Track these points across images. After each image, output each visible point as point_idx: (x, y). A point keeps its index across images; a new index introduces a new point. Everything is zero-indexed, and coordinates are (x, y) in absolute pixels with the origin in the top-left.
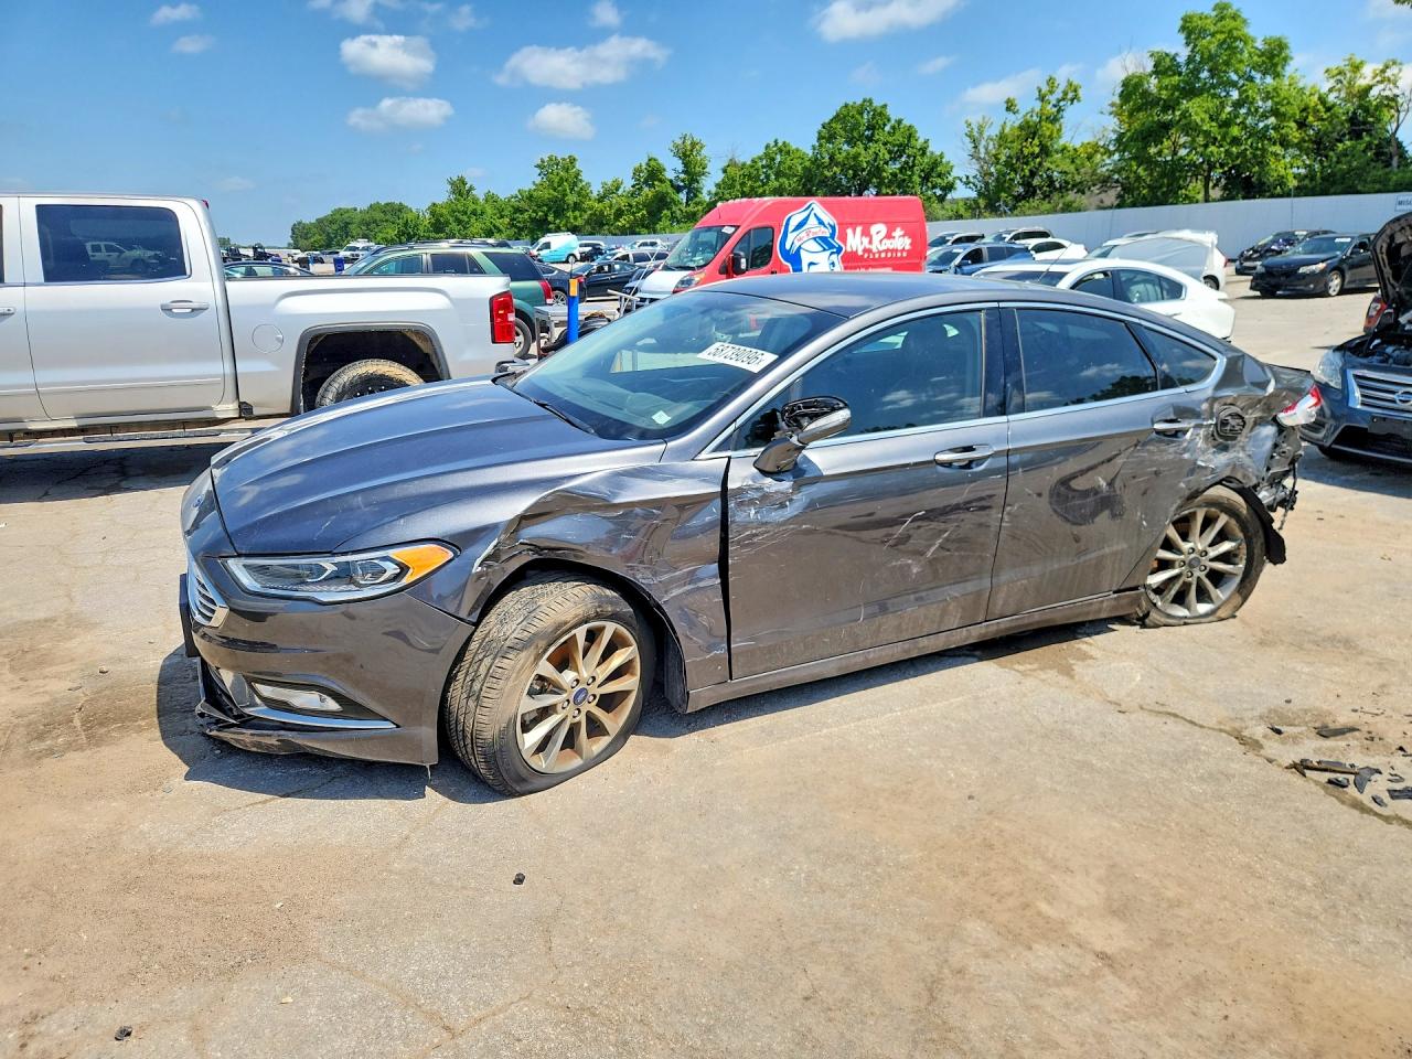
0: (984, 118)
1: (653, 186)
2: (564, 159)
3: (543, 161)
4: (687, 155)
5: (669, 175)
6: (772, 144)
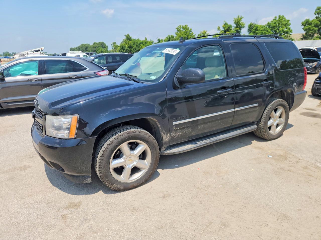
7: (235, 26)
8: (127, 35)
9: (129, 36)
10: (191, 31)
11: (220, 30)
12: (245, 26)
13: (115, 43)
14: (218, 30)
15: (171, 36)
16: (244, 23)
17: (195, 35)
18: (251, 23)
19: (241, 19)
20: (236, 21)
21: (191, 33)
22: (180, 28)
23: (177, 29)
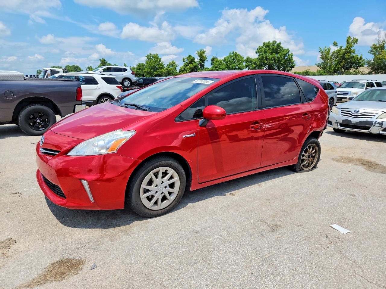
0: (325, 47)
1: (192, 64)
2: (154, 55)
3: (148, 55)
4: (201, 55)
5: (196, 60)
6: (232, 53)
7: (199, 58)
8: (102, 59)
9: (105, 61)
10: (161, 61)
11: (185, 62)
12: (207, 59)
13: (91, 67)
14: (183, 61)
15: (142, 64)
16: (206, 57)
17: (165, 64)
18: (214, 57)
19: (204, 52)
20: (199, 54)
21: (161, 62)
22: (150, 56)
23: (148, 57)
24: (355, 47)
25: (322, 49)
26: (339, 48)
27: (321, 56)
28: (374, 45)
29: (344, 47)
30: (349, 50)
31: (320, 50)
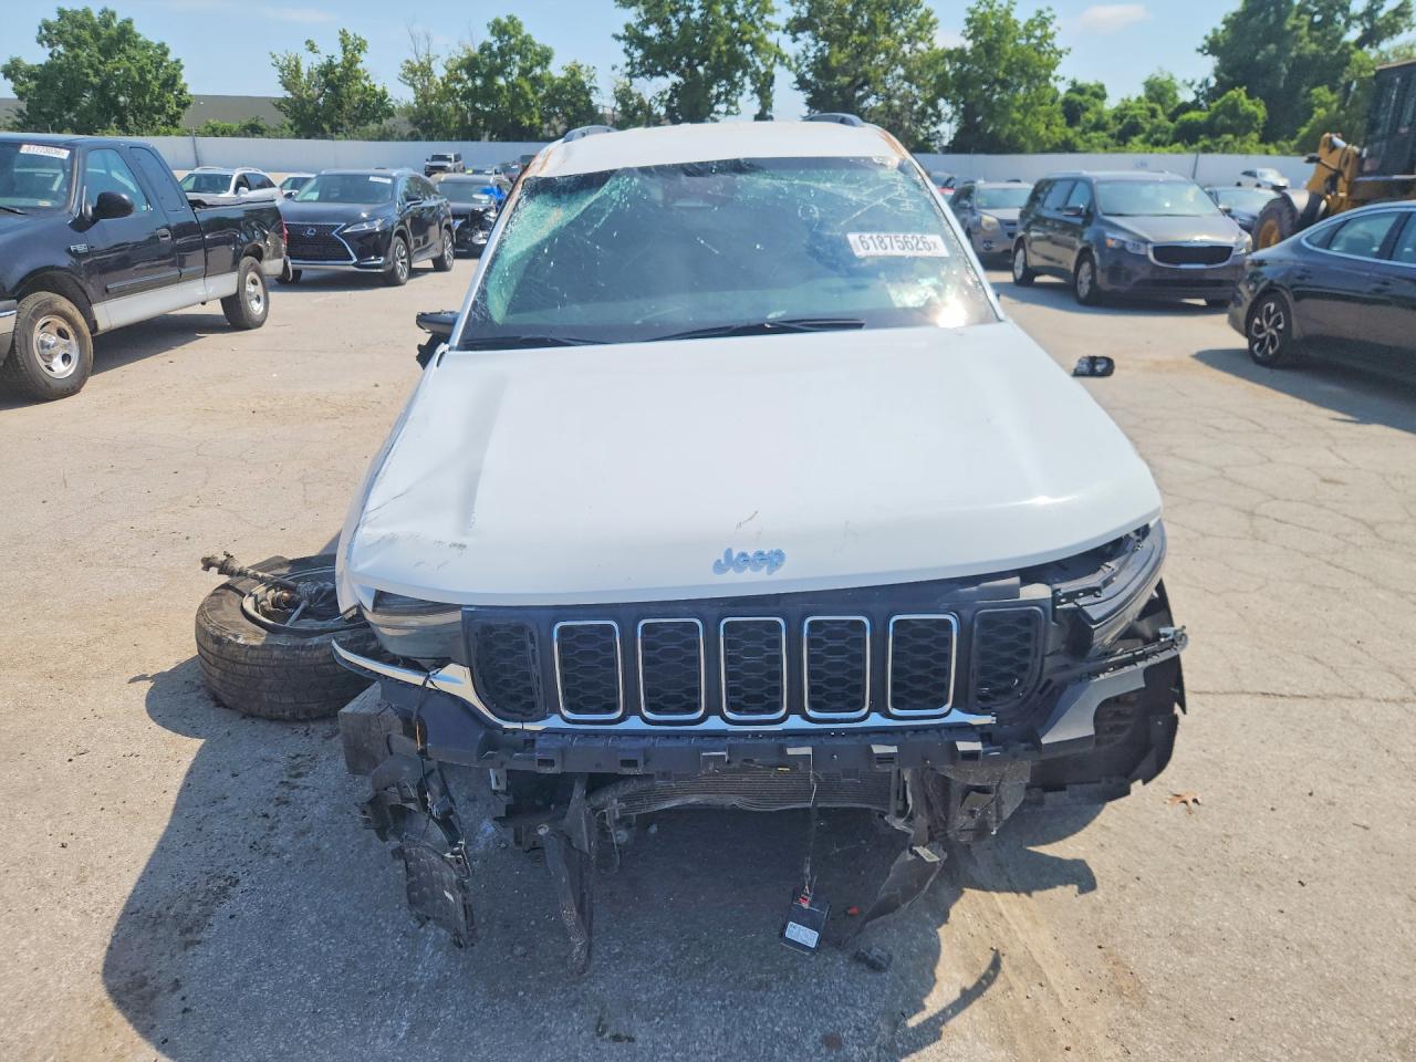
24: (366, 63)
25: (281, 59)
26: (325, 60)
27: (279, 79)
28: (408, 62)
29: (339, 59)
30: (350, 71)
31: (273, 61)
